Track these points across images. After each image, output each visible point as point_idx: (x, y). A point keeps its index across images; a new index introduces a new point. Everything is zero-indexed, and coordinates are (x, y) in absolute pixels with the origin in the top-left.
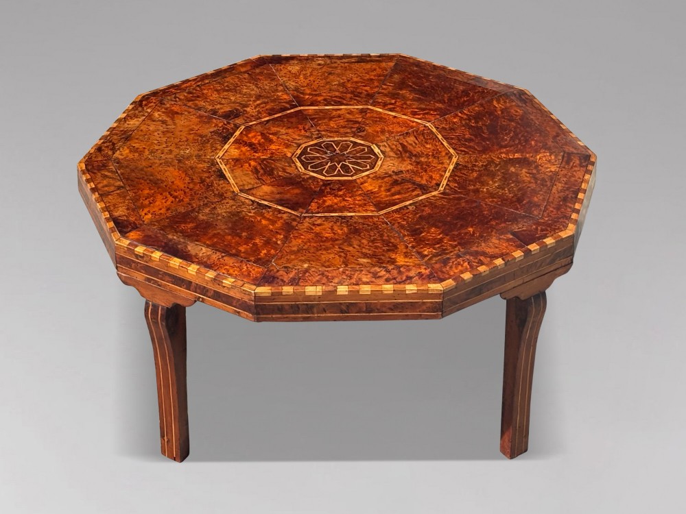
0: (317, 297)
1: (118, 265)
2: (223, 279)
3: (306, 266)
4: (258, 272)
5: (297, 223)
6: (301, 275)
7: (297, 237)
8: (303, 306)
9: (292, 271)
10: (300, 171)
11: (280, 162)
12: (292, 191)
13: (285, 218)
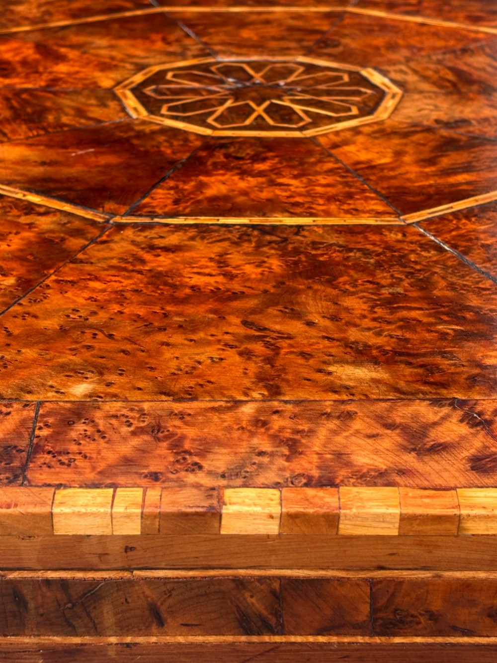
0: (116, 549)
3: (80, 389)
5: (87, 243)
6: (45, 432)
7: (73, 283)
8: (44, 589)
9: (8, 414)
10: (134, 115)
11: (74, 97)
12: (93, 159)
13: (45, 227)
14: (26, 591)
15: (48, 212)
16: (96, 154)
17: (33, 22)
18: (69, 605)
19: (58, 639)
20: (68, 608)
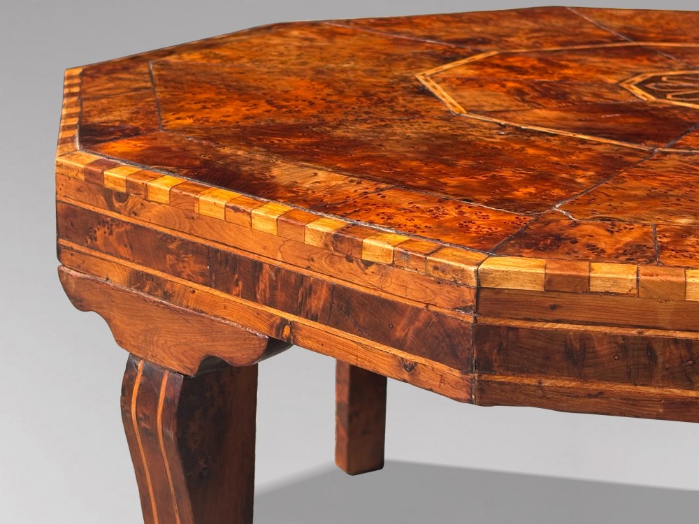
1: (63, 242)
2: (367, 235)
3: (684, 221)
4: (498, 224)
5: (642, 159)
6: (665, 240)
7: (643, 177)
8: (672, 347)
9: (633, 229)
10: (645, 99)
11: (587, 87)
12: (621, 119)
13: (602, 151)
14: (658, 348)
15: (599, 144)
16: (622, 117)
17: (527, 47)
18: (690, 362)
19: (677, 392)
20: (689, 365)
